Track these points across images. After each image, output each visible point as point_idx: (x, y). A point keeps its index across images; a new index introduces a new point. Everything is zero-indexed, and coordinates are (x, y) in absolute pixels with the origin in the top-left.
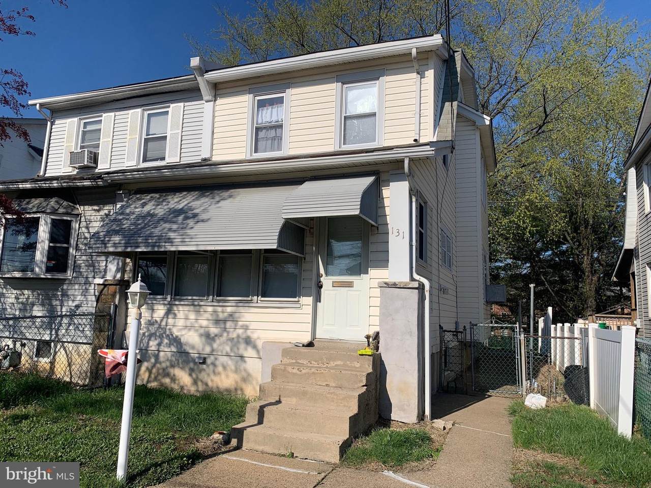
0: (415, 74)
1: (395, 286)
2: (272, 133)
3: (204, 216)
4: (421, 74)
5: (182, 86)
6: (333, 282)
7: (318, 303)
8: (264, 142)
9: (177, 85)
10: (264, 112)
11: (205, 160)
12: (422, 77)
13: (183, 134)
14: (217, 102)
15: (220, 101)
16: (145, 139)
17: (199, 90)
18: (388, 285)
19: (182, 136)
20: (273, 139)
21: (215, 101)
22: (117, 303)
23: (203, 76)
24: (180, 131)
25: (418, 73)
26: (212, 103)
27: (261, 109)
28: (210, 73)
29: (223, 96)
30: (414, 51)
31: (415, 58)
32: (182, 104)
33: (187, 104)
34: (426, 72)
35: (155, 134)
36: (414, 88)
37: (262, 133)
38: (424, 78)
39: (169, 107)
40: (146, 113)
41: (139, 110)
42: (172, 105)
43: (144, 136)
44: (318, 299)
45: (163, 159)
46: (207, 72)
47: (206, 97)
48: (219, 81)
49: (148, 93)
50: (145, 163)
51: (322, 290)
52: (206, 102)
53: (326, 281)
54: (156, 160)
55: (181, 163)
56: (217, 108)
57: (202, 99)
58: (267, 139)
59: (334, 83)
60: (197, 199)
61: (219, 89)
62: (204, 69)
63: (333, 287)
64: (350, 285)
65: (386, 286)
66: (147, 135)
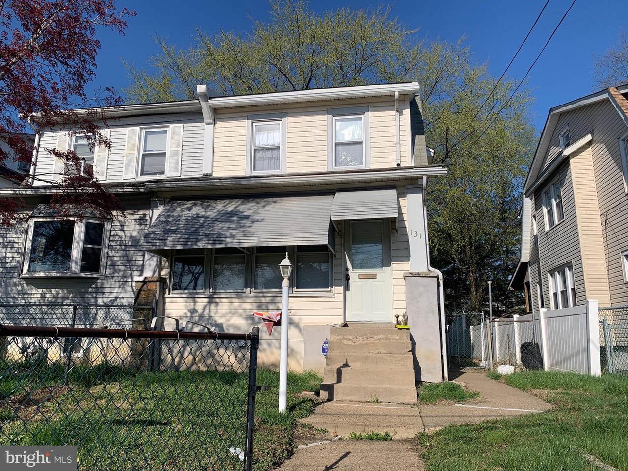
0: (395, 112)
1: (418, 275)
2: (269, 154)
3: (256, 217)
4: (400, 112)
5: (183, 109)
6: (359, 275)
7: (347, 292)
8: (262, 162)
9: (179, 107)
10: (261, 136)
11: (207, 175)
12: (401, 114)
13: (184, 151)
14: (216, 125)
15: (219, 124)
16: (143, 154)
17: (201, 113)
18: (413, 275)
19: (182, 153)
20: (271, 159)
21: (215, 124)
22: (157, 298)
23: (208, 101)
24: (180, 149)
25: (398, 111)
26: (213, 125)
27: (258, 133)
28: (213, 99)
29: (222, 120)
30: (397, 94)
31: (397, 100)
32: (181, 125)
33: (186, 125)
34: (404, 111)
35: (152, 151)
36: (394, 123)
37: (258, 154)
38: (402, 115)
39: (168, 127)
40: (144, 131)
41: (137, 128)
42: (172, 126)
43: (142, 152)
44: (347, 288)
45: (163, 173)
46: (211, 98)
47: (206, 121)
48: (219, 107)
49: (148, 113)
50: (143, 176)
51: (350, 281)
52: (206, 124)
53: (354, 274)
54: (155, 173)
55: (181, 177)
56: (216, 130)
57: (203, 121)
58: (264, 159)
59: (325, 114)
60: (242, 204)
61: (219, 114)
62: (207, 97)
63: (359, 279)
64: (374, 277)
65: (411, 275)
66: (144, 151)
